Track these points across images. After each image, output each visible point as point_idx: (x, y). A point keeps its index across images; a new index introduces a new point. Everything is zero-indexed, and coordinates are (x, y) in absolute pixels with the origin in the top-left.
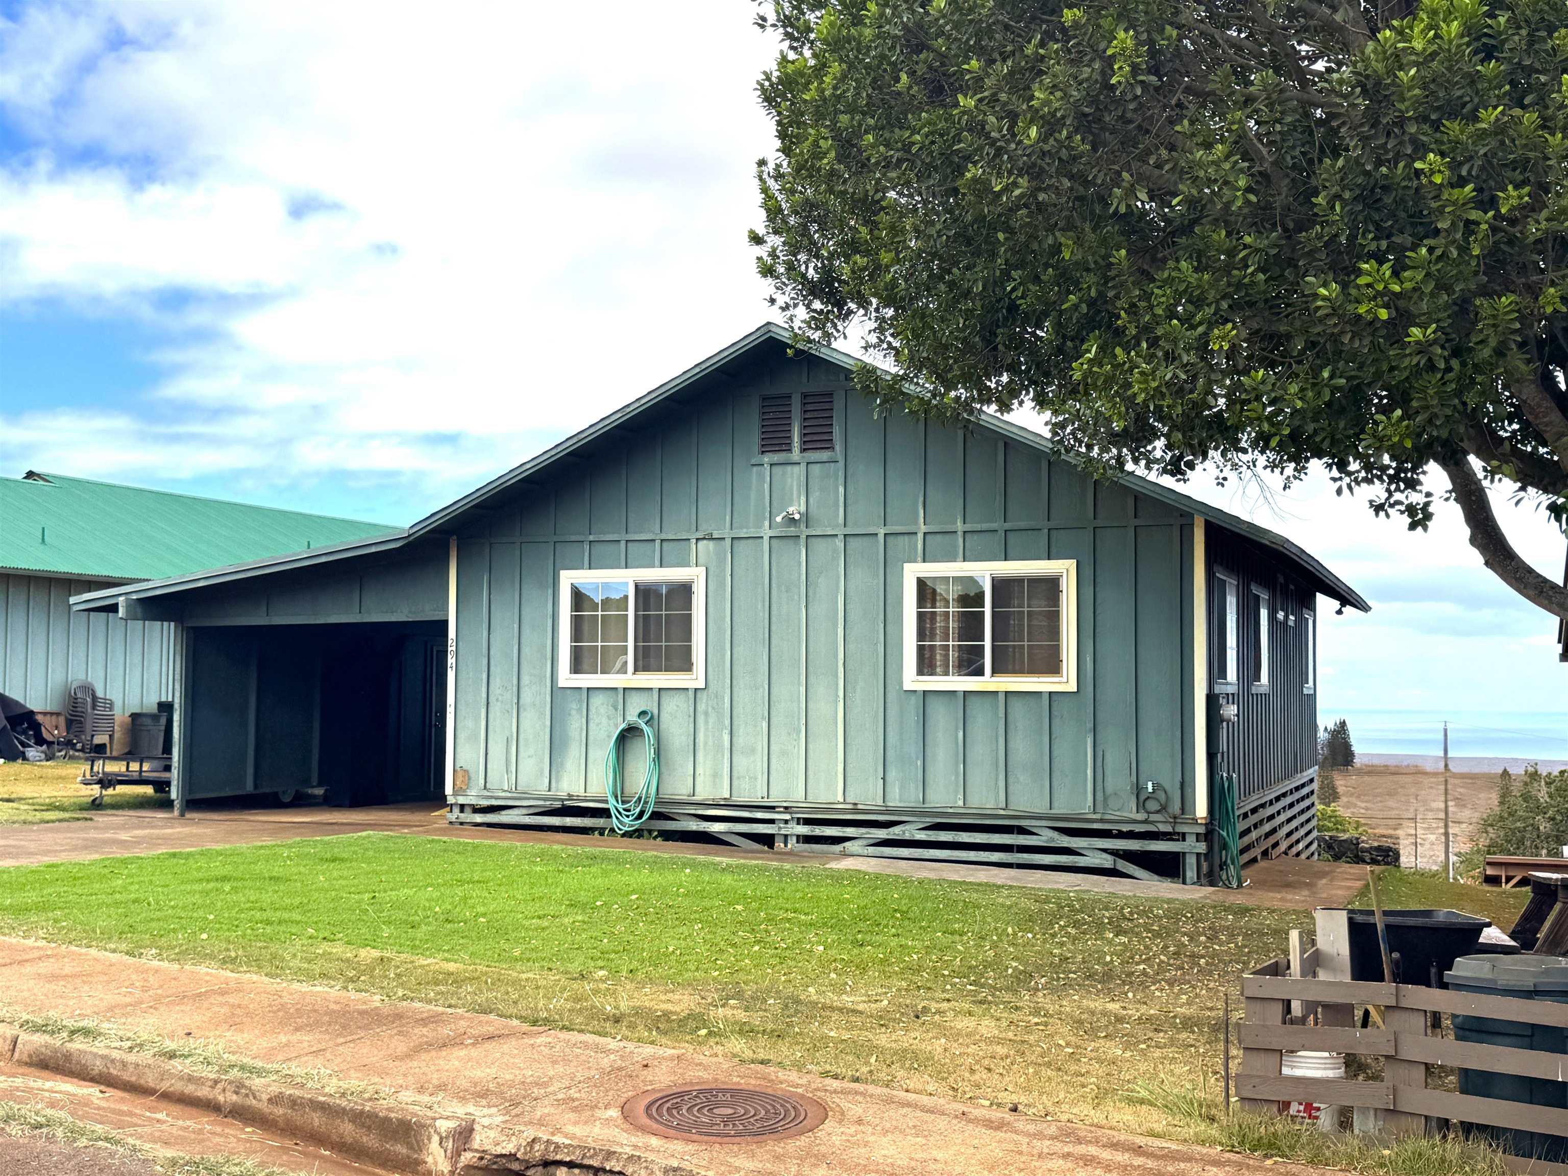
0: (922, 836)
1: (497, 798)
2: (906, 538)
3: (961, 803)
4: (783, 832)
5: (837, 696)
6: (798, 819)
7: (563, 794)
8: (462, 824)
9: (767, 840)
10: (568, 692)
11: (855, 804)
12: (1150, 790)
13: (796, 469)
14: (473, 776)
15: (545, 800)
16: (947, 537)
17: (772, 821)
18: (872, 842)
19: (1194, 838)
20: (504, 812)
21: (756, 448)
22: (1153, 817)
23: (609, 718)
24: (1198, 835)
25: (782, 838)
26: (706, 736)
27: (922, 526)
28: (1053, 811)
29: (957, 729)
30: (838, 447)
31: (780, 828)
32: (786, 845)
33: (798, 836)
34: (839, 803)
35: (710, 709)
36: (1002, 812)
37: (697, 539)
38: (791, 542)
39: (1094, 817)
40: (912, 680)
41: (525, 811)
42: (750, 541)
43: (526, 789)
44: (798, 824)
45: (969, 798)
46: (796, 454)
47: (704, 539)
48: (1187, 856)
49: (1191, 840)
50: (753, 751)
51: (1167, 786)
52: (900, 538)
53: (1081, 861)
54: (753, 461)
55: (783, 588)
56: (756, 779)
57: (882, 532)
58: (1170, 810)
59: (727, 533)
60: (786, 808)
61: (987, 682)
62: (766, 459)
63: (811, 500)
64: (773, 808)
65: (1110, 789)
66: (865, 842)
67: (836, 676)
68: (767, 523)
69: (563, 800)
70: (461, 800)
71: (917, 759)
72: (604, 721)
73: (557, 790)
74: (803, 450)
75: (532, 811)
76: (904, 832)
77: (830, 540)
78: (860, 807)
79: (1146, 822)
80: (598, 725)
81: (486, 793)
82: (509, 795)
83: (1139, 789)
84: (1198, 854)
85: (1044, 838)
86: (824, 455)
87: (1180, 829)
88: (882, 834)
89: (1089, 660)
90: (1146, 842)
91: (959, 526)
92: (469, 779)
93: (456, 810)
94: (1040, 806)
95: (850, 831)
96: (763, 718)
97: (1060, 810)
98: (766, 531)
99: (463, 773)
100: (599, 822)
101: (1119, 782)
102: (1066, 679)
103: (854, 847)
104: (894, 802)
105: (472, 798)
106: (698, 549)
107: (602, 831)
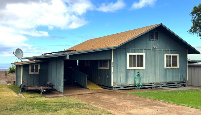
0: (166, 85)
2: (165, 51)
5: (158, 69)
6: (155, 85)
7: (128, 84)
9: (151, 88)
10: (128, 70)
14: (116, 83)
15: (126, 85)
17: (152, 85)
21: (150, 38)
25: (153, 87)
27: (166, 49)
29: (169, 73)
33: (155, 87)
34: (159, 82)
35: (145, 72)
36: (173, 82)
38: (154, 50)
39: (180, 81)
40: (165, 67)
41: (123, 87)
42: (149, 50)
43: (123, 84)
46: (154, 40)
47: (145, 49)
48: (186, 84)
50: (150, 77)
51: (185, 77)
56: (150, 80)
57: (163, 50)
58: (185, 80)
59: (147, 49)
60: (153, 83)
61: (172, 67)
62: (151, 40)
67: (158, 67)
70: (115, 87)
72: (133, 74)
77: (158, 50)
81: (118, 85)
86: (157, 40)
87: (186, 82)
88: (163, 85)
90: (183, 83)
91: (169, 50)
96: (151, 72)
97: (177, 81)
98: (151, 49)
99: (114, 83)
100: (133, 88)
101: (182, 78)
102: (178, 67)
103: (160, 87)
104: (164, 82)
105: (116, 86)
106: (144, 51)
107: (134, 89)
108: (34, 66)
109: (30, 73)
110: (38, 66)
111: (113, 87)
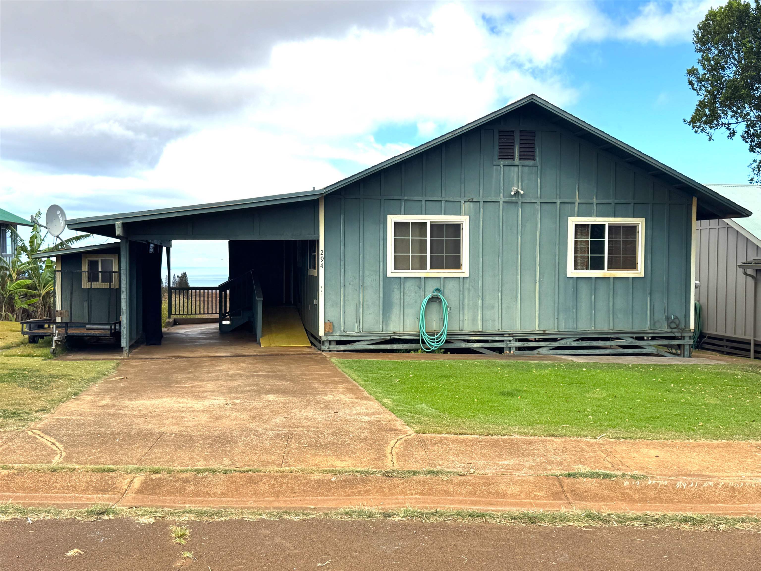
0: (575, 344)
1: (352, 336)
2: (569, 205)
3: (593, 328)
4: (509, 346)
5: (535, 280)
6: (516, 339)
7: (391, 333)
8: (330, 351)
9: (500, 350)
10: (392, 279)
11: (544, 331)
12: (673, 318)
13: (516, 169)
14: (336, 326)
15: (380, 336)
16: (588, 205)
17: (502, 341)
18: (552, 348)
19: (688, 338)
20: (355, 344)
21: (496, 157)
22: (674, 330)
23: (416, 293)
24: (690, 336)
25: (508, 349)
26: (469, 301)
27: (578, 200)
28: (633, 330)
29: (591, 295)
30: (537, 159)
31: (507, 344)
32: (510, 352)
33: (516, 347)
34: (536, 331)
35: (471, 288)
36: (611, 331)
37: (465, 201)
38: (513, 204)
39: (650, 331)
40: (571, 272)
41: (368, 343)
42: (492, 203)
43: (368, 331)
44: (516, 341)
45: (596, 326)
46: (517, 161)
47: (469, 201)
48: (685, 346)
49: (687, 339)
50: (493, 307)
51: (678, 316)
52: (567, 205)
53: (644, 351)
54: (495, 163)
55: (509, 227)
56: (494, 321)
57: (558, 202)
58: (680, 327)
59: (481, 199)
60: (509, 334)
61: (606, 273)
62: (502, 162)
63: (524, 185)
64: (503, 334)
65: (656, 320)
66: (548, 348)
67: (535, 271)
68: (502, 195)
69: (390, 336)
70: (330, 338)
71: (573, 309)
72: (413, 294)
73: (387, 331)
74: (520, 159)
75: (372, 342)
76: (567, 343)
77: (533, 204)
78: (547, 332)
79: (671, 332)
80: (409, 296)
81: (345, 334)
82: (359, 334)
83: (668, 318)
84: (690, 345)
85: (629, 342)
86: (531, 163)
87: (684, 335)
88: (556, 344)
89: (649, 262)
90: (670, 341)
91: (595, 201)
92: (334, 326)
93: (327, 344)
94: (627, 328)
95: (542, 344)
96: (499, 291)
97: (636, 329)
98: (501, 199)
99: (329, 325)
100: (413, 346)
101: (660, 316)
102: (640, 271)
103: (543, 351)
104: (562, 329)
105: (337, 337)
106: (465, 206)
107: (416, 350)
108: (97, 262)
109: (86, 284)
110: (112, 261)
111: (324, 339)
